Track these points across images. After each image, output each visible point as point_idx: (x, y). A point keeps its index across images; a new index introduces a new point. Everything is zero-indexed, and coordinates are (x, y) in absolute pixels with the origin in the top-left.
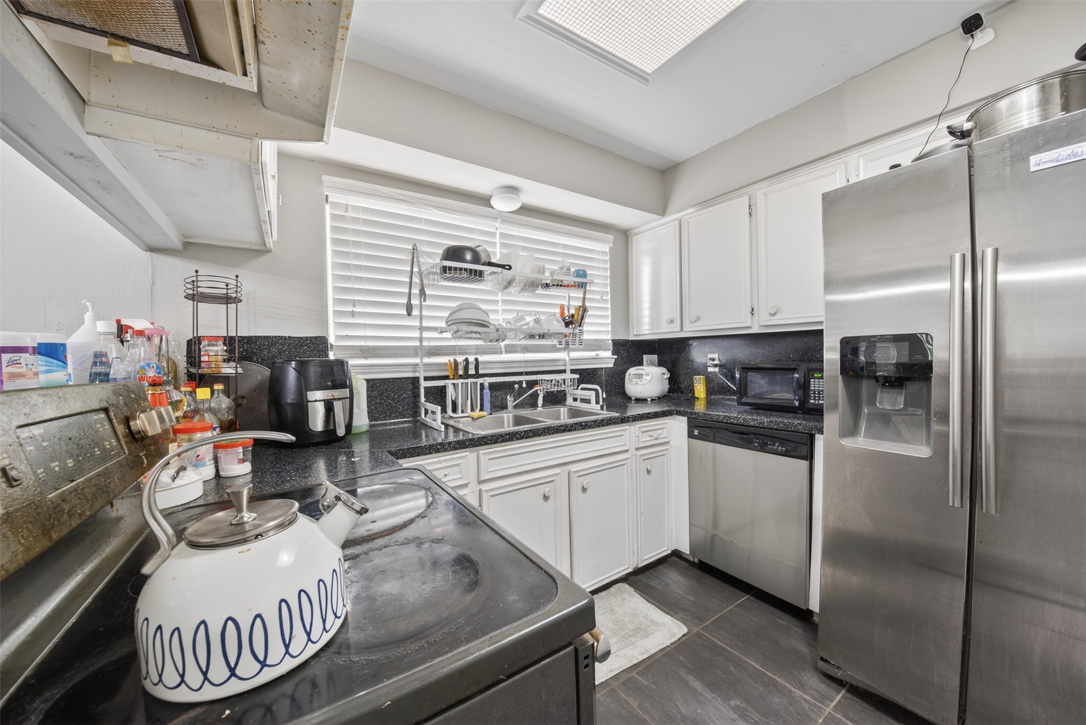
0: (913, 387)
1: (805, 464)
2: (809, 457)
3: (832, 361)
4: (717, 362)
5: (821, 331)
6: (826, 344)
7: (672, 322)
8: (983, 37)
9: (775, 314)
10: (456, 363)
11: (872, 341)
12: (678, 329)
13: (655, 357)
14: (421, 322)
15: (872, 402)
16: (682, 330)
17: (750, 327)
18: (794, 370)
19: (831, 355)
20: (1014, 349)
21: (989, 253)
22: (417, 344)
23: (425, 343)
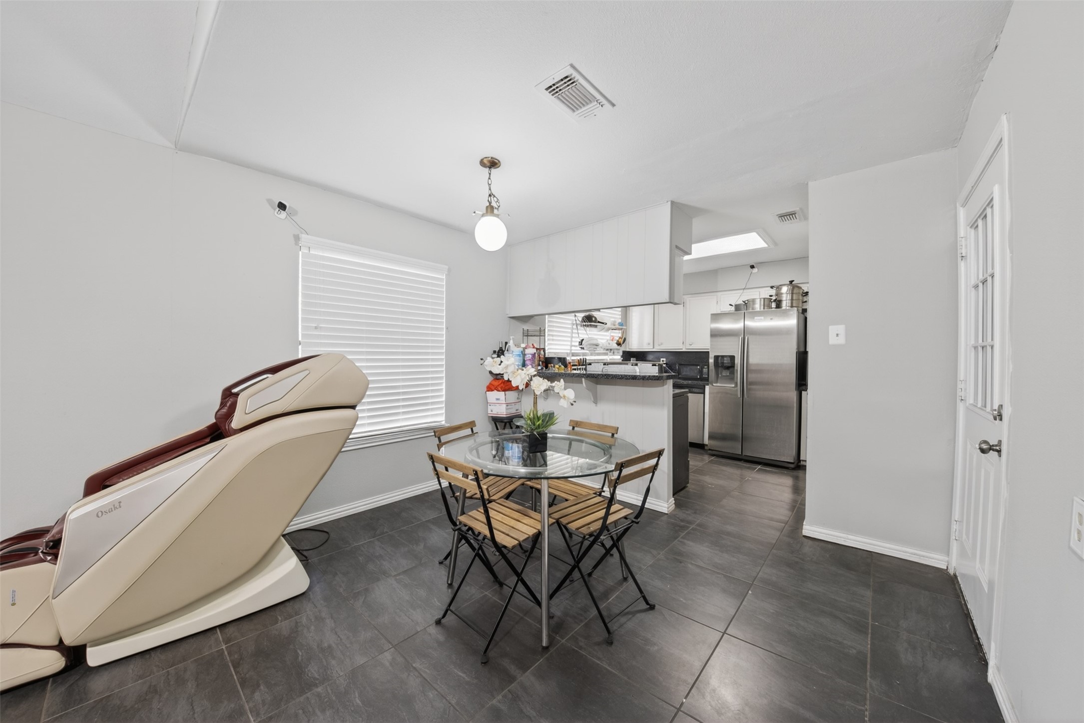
0: (731, 369)
1: (703, 395)
2: (704, 393)
3: (711, 363)
4: (665, 362)
5: (709, 352)
6: (710, 356)
7: (649, 344)
8: (755, 270)
9: (691, 345)
10: (580, 359)
11: (723, 357)
12: (652, 347)
13: (635, 359)
14: (572, 343)
15: (721, 373)
16: (654, 347)
17: (682, 349)
18: (698, 365)
19: (711, 361)
20: (751, 361)
21: (747, 337)
22: (569, 351)
23: (573, 351)
